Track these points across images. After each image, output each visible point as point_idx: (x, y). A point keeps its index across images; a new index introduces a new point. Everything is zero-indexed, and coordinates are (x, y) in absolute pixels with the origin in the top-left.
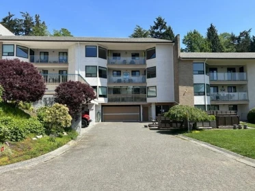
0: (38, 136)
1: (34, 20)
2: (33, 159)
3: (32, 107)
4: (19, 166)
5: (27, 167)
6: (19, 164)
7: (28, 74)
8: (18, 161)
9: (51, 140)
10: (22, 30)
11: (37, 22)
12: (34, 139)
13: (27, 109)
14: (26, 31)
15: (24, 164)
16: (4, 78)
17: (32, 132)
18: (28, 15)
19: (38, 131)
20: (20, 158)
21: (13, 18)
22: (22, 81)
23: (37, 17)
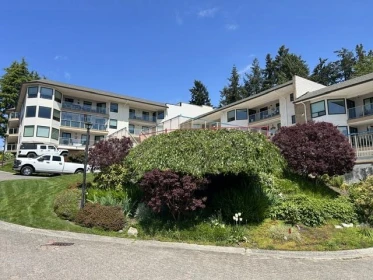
0: (345, 225)
1: (355, 54)
2: (327, 252)
3: (345, 184)
4: (307, 255)
5: (316, 259)
6: (307, 253)
7: (324, 138)
8: (306, 250)
9: (364, 232)
10: (339, 76)
11: (360, 55)
12: (338, 227)
13: (337, 185)
14: (345, 75)
15: (314, 255)
16: (296, 148)
17: (335, 217)
18: (345, 51)
19: (345, 217)
20: (312, 247)
21: (326, 64)
22: (317, 148)
23: (359, 50)
